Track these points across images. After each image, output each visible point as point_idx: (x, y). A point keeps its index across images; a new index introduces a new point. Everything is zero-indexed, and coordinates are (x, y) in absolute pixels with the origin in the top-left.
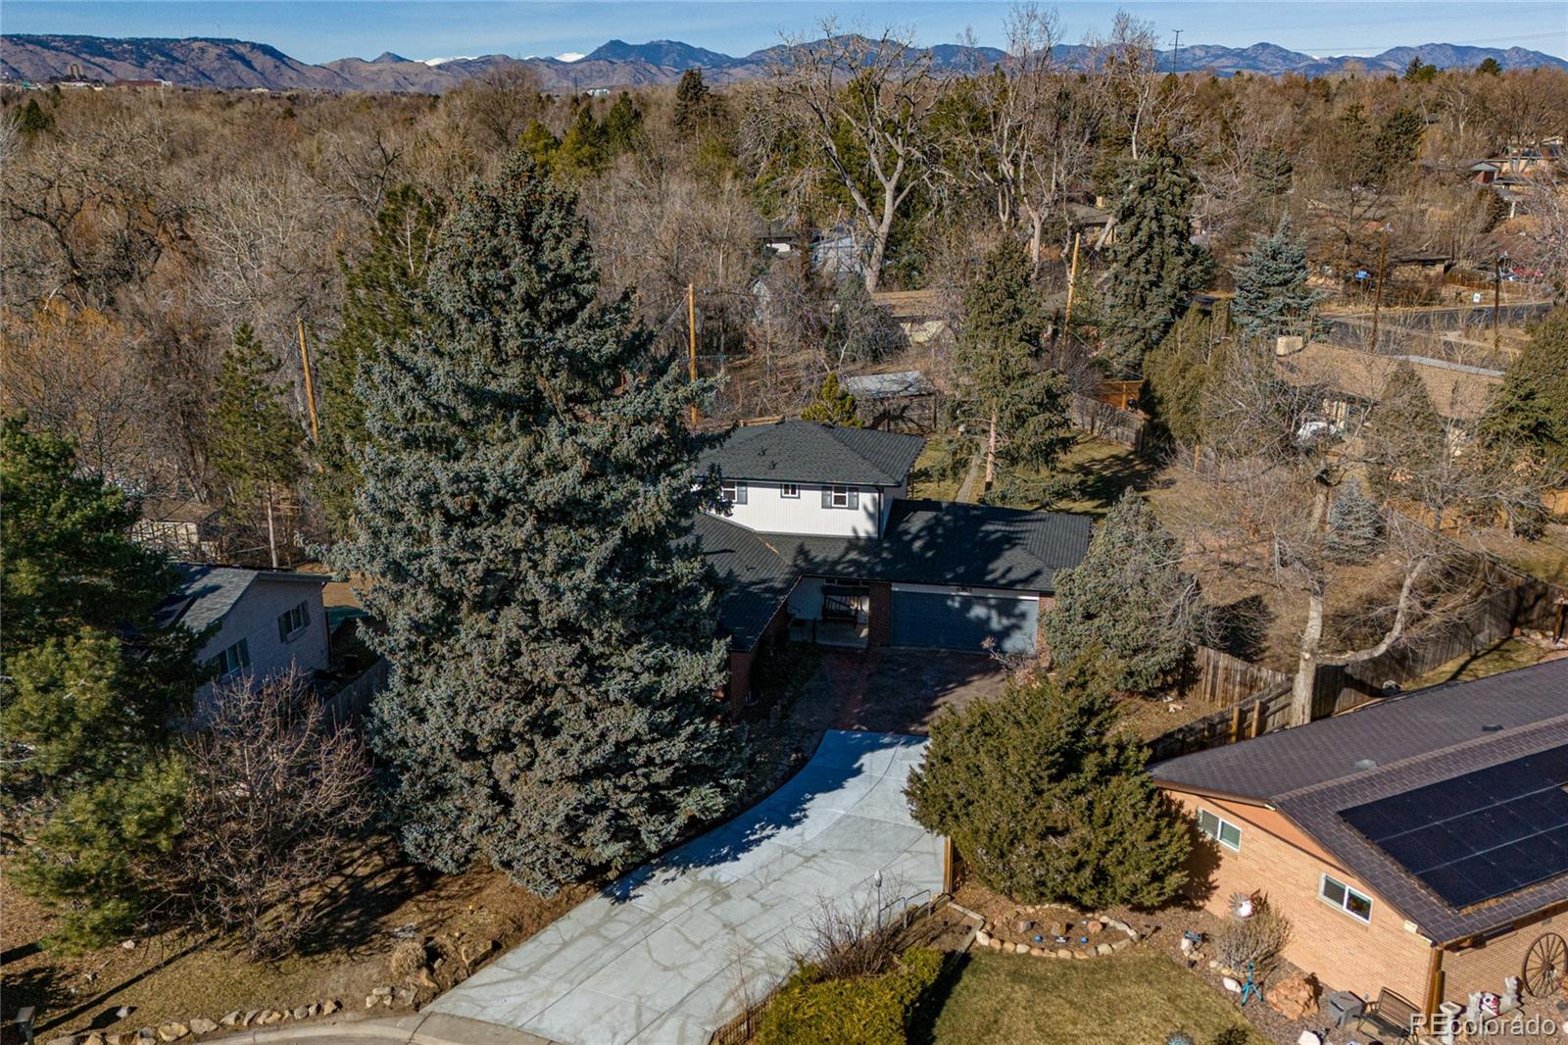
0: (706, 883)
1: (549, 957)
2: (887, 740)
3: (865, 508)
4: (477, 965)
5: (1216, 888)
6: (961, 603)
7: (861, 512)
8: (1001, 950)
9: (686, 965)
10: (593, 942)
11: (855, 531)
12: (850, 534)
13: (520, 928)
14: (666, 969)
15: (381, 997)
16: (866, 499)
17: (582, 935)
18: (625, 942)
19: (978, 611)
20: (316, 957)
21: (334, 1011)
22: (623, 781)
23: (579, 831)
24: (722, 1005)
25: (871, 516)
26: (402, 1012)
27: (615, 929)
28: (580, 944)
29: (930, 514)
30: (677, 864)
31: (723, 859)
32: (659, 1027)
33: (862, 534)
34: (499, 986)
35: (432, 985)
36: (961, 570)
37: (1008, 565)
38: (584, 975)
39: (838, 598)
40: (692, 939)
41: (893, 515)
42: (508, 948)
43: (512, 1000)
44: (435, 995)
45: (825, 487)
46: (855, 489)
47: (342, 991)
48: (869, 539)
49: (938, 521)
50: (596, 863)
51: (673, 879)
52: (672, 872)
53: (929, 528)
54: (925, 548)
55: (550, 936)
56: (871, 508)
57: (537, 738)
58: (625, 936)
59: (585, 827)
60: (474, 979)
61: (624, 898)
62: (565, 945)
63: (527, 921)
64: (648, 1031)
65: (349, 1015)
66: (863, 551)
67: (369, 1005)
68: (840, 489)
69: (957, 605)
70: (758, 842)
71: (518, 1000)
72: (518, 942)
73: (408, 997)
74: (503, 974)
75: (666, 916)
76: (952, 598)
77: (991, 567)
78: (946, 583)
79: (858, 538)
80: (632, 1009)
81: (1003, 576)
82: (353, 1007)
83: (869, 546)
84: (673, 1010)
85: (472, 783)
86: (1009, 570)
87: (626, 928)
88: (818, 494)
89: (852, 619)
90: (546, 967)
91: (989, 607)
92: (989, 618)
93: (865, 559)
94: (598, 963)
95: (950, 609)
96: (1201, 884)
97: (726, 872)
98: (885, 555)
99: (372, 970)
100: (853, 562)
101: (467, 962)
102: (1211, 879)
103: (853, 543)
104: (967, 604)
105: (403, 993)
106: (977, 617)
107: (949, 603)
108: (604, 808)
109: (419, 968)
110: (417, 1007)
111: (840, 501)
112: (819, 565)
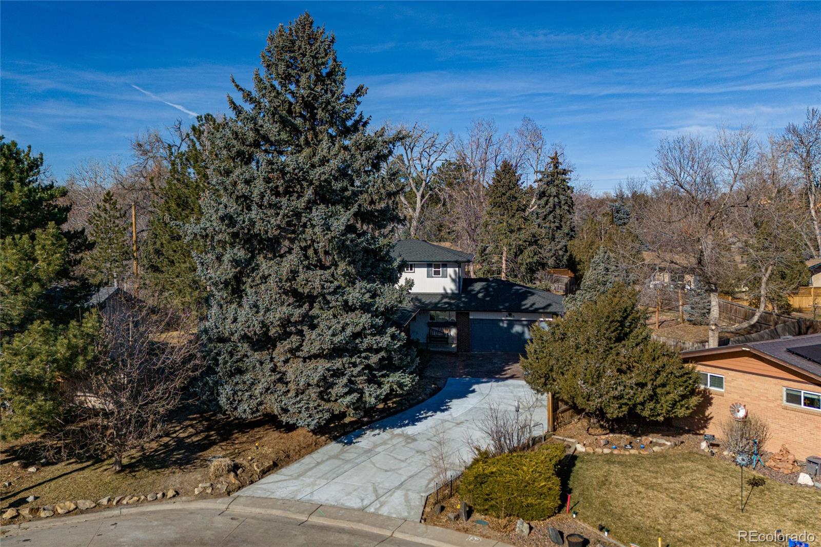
0: (399, 435)
1: (310, 469)
2: (484, 380)
3: (450, 276)
4: (265, 473)
5: (712, 418)
6: (508, 324)
7: (449, 278)
8: (594, 453)
9: (400, 469)
10: (337, 462)
11: (445, 289)
12: (442, 291)
13: (288, 456)
14: (386, 471)
15: (205, 488)
16: (450, 271)
17: (327, 459)
18: (357, 461)
19: (517, 328)
20: (159, 470)
21: (174, 496)
22: (353, 360)
23: (328, 388)
24: (428, 484)
25: (453, 280)
26: (220, 496)
27: (348, 456)
28: (328, 462)
29: (484, 283)
30: (379, 428)
31: (407, 425)
32: (391, 495)
33: (449, 291)
34: (280, 483)
35: (237, 482)
36: (507, 305)
37: (532, 302)
38: (335, 475)
39: (436, 329)
40: (399, 457)
41: (464, 283)
42: (282, 467)
43: (291, 488)
44: (239, 488)
45: (429, 265)
46: (445, 265)
47: (178, 486)
48: (453, 294)
49: (489, 286)
50: (337, 413)
51: (379, 434)
52: (377, 431)
53: (485, 289)
54: (485, 296)
55: (307, 460)
56: (453, 276)
57: (305, 328)
58: (356, 458)
59: (332, 385)
60: (263, 481)
61: (350, 443)
62: (318, 464)
63: (292, 453)
64: (384, 497)
65: (184, 498)
66: (450, 298)
67: (196, 493)
68: (437, 266)
69: (505, 325)
70: (426, 418)
71: (295, 488)
72: (288, 464)
73: (222, 487)
74: (283, 477)
75: (379, 449)
76: (502, 321)
77: (524, 303)
78: (500, 311)
79: (447, 293)
80: (371, 489)
81: (531, 306)
82: (186, 494)
83: (453, 296)
84: (398, 488)
85: (261, 363)
86: (534, 304)
87: (356, 455)
88: (426, 269)
89: (446, 339)
90: (310, 473)
91: (523, 326)
92: (523, 333)
93: (452, 301)
94: (342, 470)
95: (502, 328)
96: (701, 419)
97: (410, 430)
98: (463, 299)
99: (197, 475)
100: (446, 303)
101: (258, 470)
102: (707, 414)
103: (445, 295)
104: (511, 324)
105: (219, 486)
106: (517, 332)
107: (501, 324)
108: (343, 374)
109: (229, 471)
110: (229, 493)
111: (437, 273)
112: (428, 305)
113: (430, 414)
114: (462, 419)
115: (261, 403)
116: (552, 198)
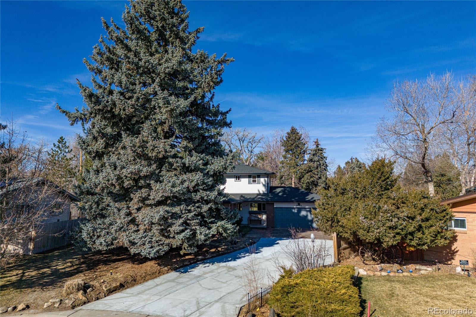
0: (223, 267)
1: (149, 289)
2: (284, 239)
3: (262, 183)
4: (111, 291)
5: (457, 251)
6: (297, 210)
7: (261, 185)
8: (374, 275)
9: (220, 288)
10: (172, 284)
11: (259, 191)
12: (257, 192)
13: (135, 281)
14: (210, 289)
15: (54, 303)
16: (262, 180)
17: (165, 282)
18: (188, 283)
19: (303, 213)
20: (22, 290)
21: (24, 309)
22: (189, 208)
23: (168, 227)
24: (243, 298)
25: (264, 185)
26: (65, 309)
27: (181, 280)
28: (165, 284)
29: (282, 189)
30: (209, 263)
31: (231, 261)
32: (210, 307)
33: (261, 192)
34: (121, 299)
35: (84, 298)
36: (296, 198)
37: (312, 197)
38: (168, 293)
39: (254, 215)
40: (221, 280)
41: (271, 189)
42: (128, 287)
43: (128, 303)
44: (85, 303)
45: (249, 177)
46: (259, 176)
47: (32, 301)
48: (264, 193)
49: (285, 190)
50: (174, 247)
51: (208, 266)
52: (208, 265)
53: (284, 191)
54: (283, 194)
55: (150, 283)
56: (264, 183)
57: (152, 182)
58: (187, 281)
59: (170, 225)
60: (107, 298)
61: (186, 272)
62: (157, 285)
63: (138, 278)
64: (204, 308)
65: (32, 311)
66: (262, 196)
67: (45, 306)
68: (254, 177)
69: (296, 211)
70: (244, 257)
71: (131, 303)
72: (133, 285)
73: (68, 302)
74: (125, 295)
75: (207, 275)
76: (294, 208)
77: (307, 197)
78: (293, 202)
79: (260, 193)
80: (195, 302)
81: (312, 199)
82: (36, 308)
83: (264, 194)
84: (216, 301)
85: (119, 210)
86: (313, 198)
87: (188, 279)
88: (247, 179)
89: (260, 221)
90: (148, 292)
91: (307, 211)
92: (307, 216)
93: (263, 197)
94: (174, 289)
95: (294, 213)
96: (448, 253)
97: (232, 264)
98: (270, 196)
99: (53, 293)
100: (259, 198)
101: (105, 289)
102: (453, 249)
103: (259, 194)
104: (300, 210)
105: (67, 301)
106: (304, 216)
107: (293, 211)
108: (180, 217)
109: (78, 290)
110: (73, 307)
111: (254, 181)
112: (248, 199)
113: (247, 254)
114: (270, 257)
115: (116, 239)
116: (316, 162)
